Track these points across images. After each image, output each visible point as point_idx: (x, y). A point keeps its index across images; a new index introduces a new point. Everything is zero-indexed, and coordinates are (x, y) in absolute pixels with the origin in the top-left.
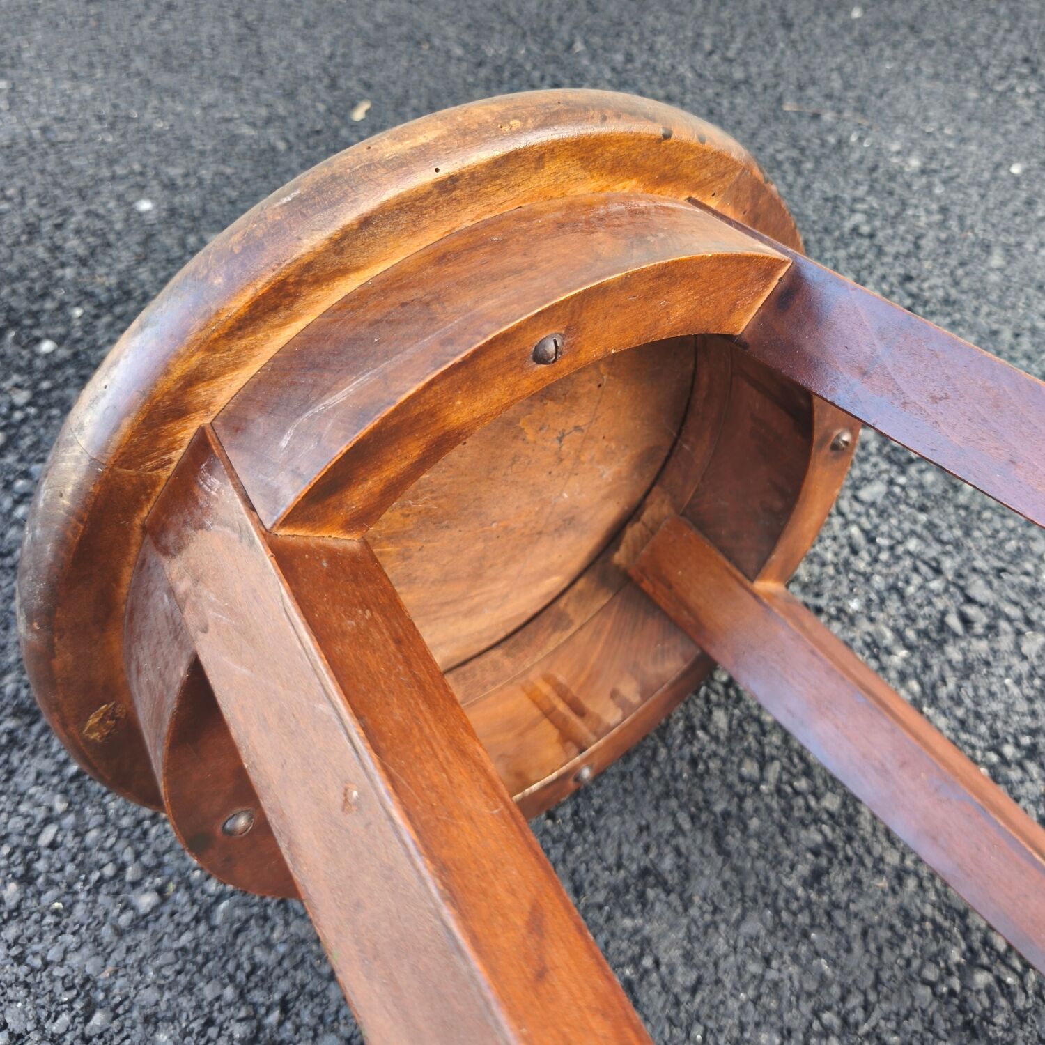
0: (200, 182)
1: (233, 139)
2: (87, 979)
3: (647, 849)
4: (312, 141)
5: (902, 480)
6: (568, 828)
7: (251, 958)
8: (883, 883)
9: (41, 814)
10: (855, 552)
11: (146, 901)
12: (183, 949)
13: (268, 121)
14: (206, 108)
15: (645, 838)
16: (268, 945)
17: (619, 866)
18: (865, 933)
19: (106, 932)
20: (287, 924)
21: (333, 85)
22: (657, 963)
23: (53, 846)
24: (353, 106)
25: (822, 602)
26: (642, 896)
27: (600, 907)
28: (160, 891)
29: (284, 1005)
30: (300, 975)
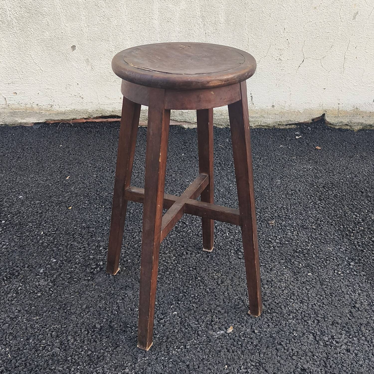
0: (32, 192)
1: (39, 184)
2: (30, 304)
3: (127, 283)
4: (57, 184)
5: (179, 234)
6: (113, 282)
7: (59, 299)
8: (167, 285)
9: (18, 286)
10: (168, 245)
11: (39, 294)
12: (46, 300)
13: (46, 180)
14: (31, 178)
15: (127, 282)
16: (61, 298)
17: (122, 286)
18: (163, 291)
19: (33, 298)
20: (64, 295)
21: (61, 173)
22: (128, 296)
23: (21, 289)
24: (67, 177)
25: (161, 252)
26: (126, 289)
27: (118, 290)
28: (41, 293)
29: (65, 304)
30: (67, 301)
